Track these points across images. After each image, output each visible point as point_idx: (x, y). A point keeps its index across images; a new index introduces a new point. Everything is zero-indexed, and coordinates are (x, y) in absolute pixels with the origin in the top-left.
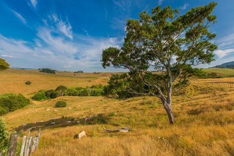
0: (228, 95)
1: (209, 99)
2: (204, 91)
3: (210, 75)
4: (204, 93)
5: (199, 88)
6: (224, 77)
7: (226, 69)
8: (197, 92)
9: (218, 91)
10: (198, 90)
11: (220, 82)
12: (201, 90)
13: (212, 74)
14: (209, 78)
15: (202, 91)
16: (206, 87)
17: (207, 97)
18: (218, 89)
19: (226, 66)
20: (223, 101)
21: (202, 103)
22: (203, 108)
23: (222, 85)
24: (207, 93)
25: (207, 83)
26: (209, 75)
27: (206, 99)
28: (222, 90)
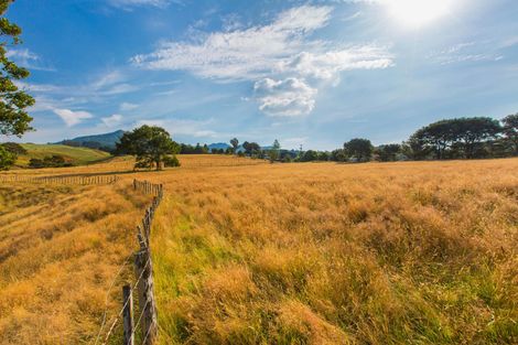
0: (76, 199)
1: (37, 216)
2: (30, 200)
3: (49, 159)
4: (29, 205)
5: (17, 194)
6: (78, 165)
7: (81, 149)
8: (10, 205)
9: (61, 196)
10: (14, 198)
11: (66, 176)
12: (22, 197)
13: (55, 157)
14: (48, 166)
15: (25, 201)
16: (35, 188)
17: (35, 213)
18: (60, 191)
19: (81, 143)
20: (64, 214)
21: (19, 230)
22: (17, 244)
23: (70, 182)
24: (36, 203)
25: (40, 179)
26: (47, 159)
27: (33, 217)
28: (69, 191)
